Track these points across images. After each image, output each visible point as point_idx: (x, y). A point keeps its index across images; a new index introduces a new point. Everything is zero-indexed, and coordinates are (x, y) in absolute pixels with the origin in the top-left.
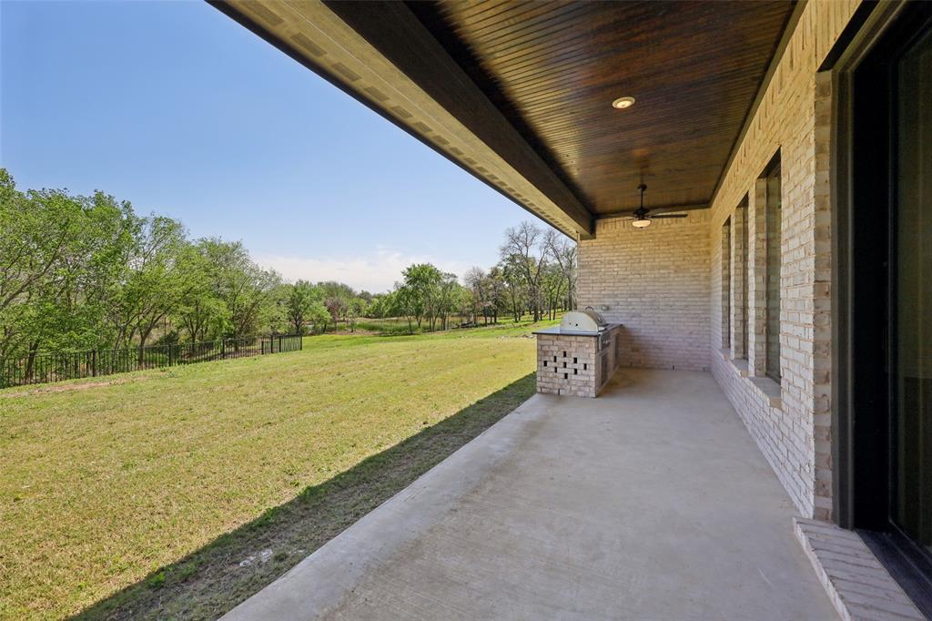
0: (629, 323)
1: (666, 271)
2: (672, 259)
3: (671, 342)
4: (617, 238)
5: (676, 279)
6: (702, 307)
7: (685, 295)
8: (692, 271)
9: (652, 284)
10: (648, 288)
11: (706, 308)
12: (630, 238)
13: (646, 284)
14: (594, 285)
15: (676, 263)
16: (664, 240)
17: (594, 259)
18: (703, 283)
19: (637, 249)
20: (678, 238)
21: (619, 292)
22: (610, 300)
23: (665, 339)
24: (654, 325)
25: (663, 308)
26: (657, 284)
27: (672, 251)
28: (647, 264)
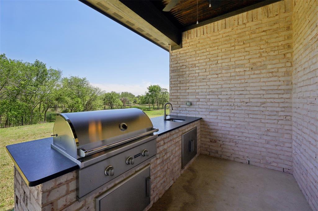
0: (208, 117)
1: (242, 70)
2: (247, 57)
3: (246, 137)
4: (198, 45)
5: (252, 76)
6: (281, 105)
7: (262, 92)
8: (269, 67)
9: (229, 82)
10: (224, 86)
11: (286, 105)
12: (209, 42)
13: (222, 83)
14: (181, 85)
15: (252, 61)
16: (239, 39)
17: (181, 64)
18: (282, 79)
19: (215, 52)
20: (254, 36)
21: (199, 90)
22: (193, 97)
23: (240, 134)
24: (230, 120)
25: (239, 104)
26: (233, 82)
27: (247, 49)
28: (224, 64)
